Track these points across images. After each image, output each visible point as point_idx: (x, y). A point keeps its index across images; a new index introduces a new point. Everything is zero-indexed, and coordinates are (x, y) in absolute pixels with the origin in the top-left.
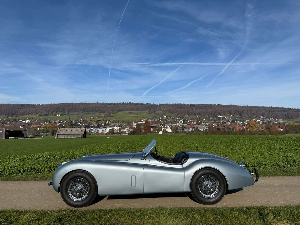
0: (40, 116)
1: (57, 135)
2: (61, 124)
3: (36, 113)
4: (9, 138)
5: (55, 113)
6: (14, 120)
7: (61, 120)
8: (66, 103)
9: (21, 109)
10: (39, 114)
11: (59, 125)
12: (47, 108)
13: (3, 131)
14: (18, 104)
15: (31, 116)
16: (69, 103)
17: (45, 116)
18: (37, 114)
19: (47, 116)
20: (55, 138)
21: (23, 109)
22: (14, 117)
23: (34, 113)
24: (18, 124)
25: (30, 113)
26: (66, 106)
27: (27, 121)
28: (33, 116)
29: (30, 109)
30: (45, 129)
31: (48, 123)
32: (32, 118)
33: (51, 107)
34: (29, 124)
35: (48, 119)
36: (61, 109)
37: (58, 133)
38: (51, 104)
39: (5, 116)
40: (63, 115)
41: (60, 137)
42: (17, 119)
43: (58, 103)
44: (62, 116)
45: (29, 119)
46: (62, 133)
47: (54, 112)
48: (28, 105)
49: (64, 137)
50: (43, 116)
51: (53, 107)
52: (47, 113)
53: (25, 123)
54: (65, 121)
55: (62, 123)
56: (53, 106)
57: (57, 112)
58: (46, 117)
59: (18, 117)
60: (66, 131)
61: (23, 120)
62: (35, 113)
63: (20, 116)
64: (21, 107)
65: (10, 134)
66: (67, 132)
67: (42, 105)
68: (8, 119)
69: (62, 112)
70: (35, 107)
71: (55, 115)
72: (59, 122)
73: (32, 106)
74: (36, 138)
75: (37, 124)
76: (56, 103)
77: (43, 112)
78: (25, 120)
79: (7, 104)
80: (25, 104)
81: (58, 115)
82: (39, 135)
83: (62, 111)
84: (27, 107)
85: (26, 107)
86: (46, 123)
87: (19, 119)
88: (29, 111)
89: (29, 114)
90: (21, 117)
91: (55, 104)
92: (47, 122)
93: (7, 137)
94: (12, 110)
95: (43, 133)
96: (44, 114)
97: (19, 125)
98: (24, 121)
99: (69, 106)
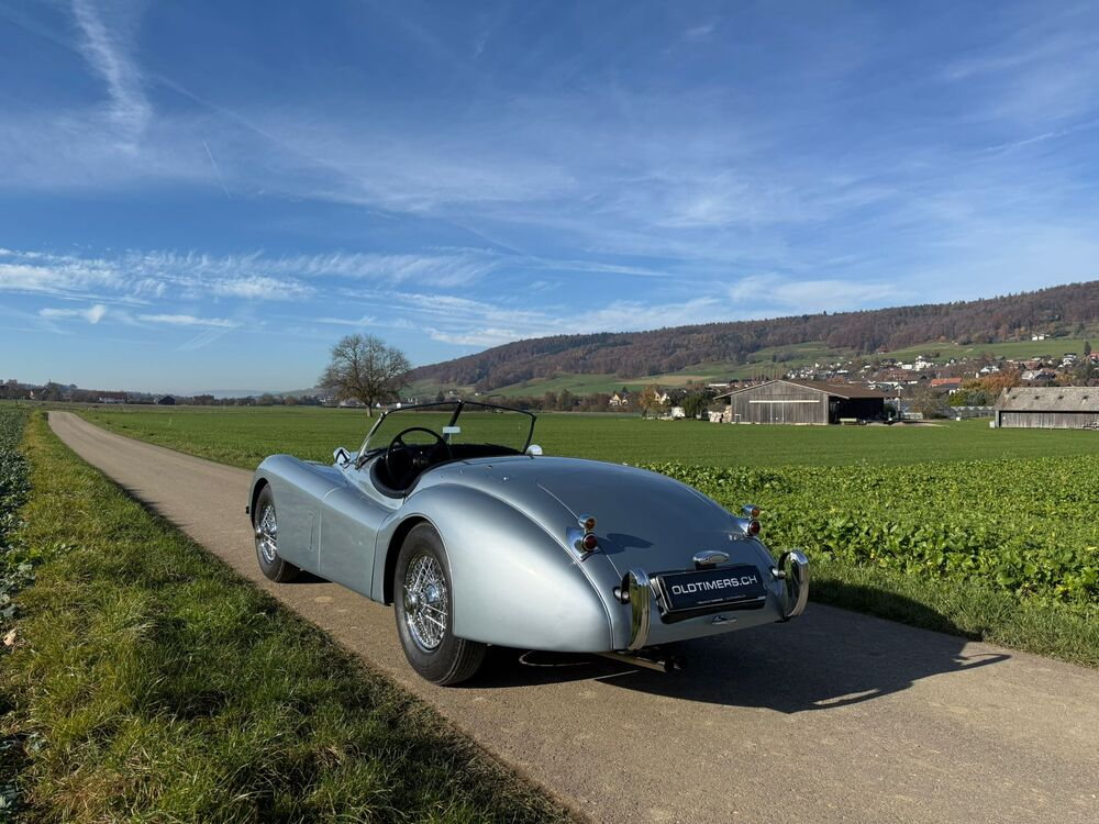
0: (965, 344)
1: (997, 413)
2: (1048, 371)
3: (950, 334)
4: (839, 423)
5: (1023, 329)
6: (878, 363)
7: (1047, 358)
8: (1072, 285)
9: (898, 324)
10: (963, 338)
11: (1037, 377)
12: (991, 312)
13: (822, 400)
14: (888, 307)
15: (931, 347)
16: (1084, 282)
17: (985, 342)
18: (955, 338)
19: (990, 342)
20: (992, 424)
21: (906, 324)
22: (880, 353)
23: (943, 334)
24: (890, 376)
25: (929, 338)
26: (1071, 297)
27: (920, 365)
28: (941, 346)
29: (930, 323)
30: (973, 391)
31: (995, 369)
32: (938, 355)
33: (1006, 309)
34: (925, 376)
35: (993, 355)
36: (1048, 311)
37: (1004, 405)
38: (1005, 295)
39: (852, 352)
40: (1059, 334)
41: (1010, 422)
42: (886, 360)
43: (1036, 289)
44: (1052, 342)
45: (927, 358)
46: (1021, 409)
47: (1019, 326)
48: (923, 308)
49: (1029, 422)
50: (977, 343)
51: (1017, 307)
52: (992, 332)
53: (911, 373)
54: (1066, 361)
55: (1054, 367)
56: (1017, 302)
57: (1033, 325)
58: (988, 348)
59: (893, 354)
60: (1037, 398)
61: (905, 363)
62: (948, 337)
63: (897, 348)
64: (898, 317)
65: (842, 409)
66: (1041, 401)
67: (971, 305)
68: (859, 362)
69: (1053, 324)
70: (947, 314)
71: (1022, 339)
72: (1041, 366)
73: (937, 309)
74: (931, 424)
75: (953, 376)
76: (1028, 291)
77: (976, 331)
78: (913, 362)
79: (855, 313)
80: (912, 304)
81: (1035, 339)
82: (946, 413)
83: (1052, 321)
84: (921, 317)
85: (917, 315)
86: (985, 370)
87: (893, 361)
88: (928, 330)
89: (926, 340)
90: (902, 351)
91: (1024, 295)
92: (989, 365)
93: (833, 419)
94: (873, 331)
95: (962, 408)
96: (979, 337)
97: (891, 380)
98: (908, 367)
99: (1085, 295)
